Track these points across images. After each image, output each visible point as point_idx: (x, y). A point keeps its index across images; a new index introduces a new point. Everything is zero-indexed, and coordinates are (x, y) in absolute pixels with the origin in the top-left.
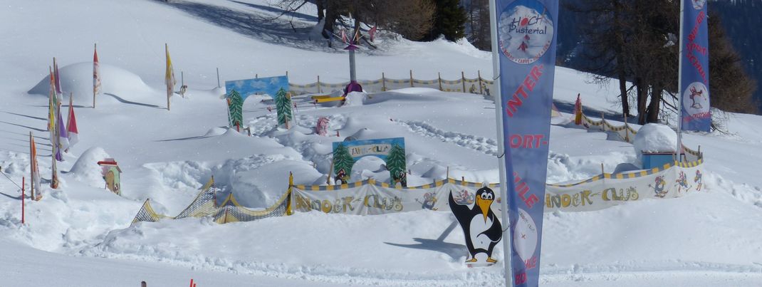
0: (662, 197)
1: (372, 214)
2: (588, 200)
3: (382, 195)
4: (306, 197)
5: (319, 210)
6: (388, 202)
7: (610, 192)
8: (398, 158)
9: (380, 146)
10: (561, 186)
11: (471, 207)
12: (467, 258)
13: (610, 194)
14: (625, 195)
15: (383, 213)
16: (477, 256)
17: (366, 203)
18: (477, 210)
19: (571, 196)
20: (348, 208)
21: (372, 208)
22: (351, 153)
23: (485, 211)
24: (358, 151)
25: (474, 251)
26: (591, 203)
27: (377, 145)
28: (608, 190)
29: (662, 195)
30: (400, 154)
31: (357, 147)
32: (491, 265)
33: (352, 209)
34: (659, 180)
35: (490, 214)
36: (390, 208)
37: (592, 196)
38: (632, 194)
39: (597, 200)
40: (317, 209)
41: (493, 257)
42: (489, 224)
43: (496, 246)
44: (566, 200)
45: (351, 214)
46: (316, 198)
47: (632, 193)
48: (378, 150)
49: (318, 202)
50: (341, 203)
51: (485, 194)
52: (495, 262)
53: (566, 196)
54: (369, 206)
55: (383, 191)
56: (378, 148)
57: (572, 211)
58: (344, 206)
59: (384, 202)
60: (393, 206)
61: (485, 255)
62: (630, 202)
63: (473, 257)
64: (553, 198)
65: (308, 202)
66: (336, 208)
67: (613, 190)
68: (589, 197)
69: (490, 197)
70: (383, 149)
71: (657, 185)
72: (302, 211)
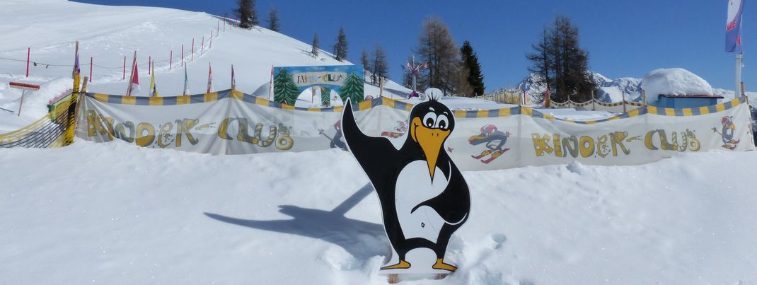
0: (732, 148)
1: (233, 153)
2: (622, 146)
3: (255, 118)
4: (106, 115)
5: (129, 140)
6: (266, 134)
7: (656, 135)
8: (354, 90)
9: (332, 74)
10: (576, 122)
11: (398, 144)
12: (388, 260)
13: (656, 140)
14: (680, 142)
15: (255, 152)
16: (411, 255)
17: (223, 132)
18: (413, 151)
19: (596, 140)
20: (185, 140)
21: (235, 142)
22: (295, 80)
23: (432, 154)
24: (304, 79)
25: (403, 245)
26: (627, 153)
27: (329, 73)
28: (654, 132)
29: (733, 145)
30: (358, 85)
31: (304, 74)
32: (443, 276)
33: (194, 142)
34: (727, 122)
35: (444, 161)
36: (268, 144)
37: (629, 141)
38: (689, 142)
39: (637, 147)
40: (124, 138)
41: (449, 257)
42: (441, 183)
43: (456, 233)
44: (587, 145)
45: (188, 150)
46: (127, 117)
47: (690, 140)
48: (330, 79)
49: (129, 125)
50: (174, 132)
51: (431, 115)
52: (454, 269)
53: (587, 139)
54: (229, 138)
55: (257, 111)
56: (329, 76)
57: (597, 164)
58: (179, 136)
59: (258, 131)
60: (273, 139)
61: (429, 255)
62: (688, 154)
63: (402, 258)
64: (565, 142)
65: (110, 125)
66: (163, 139)
67: (662, 133)
68: (624, 142)
69: (442, 123)
70: (336, 79)
71: (725, 130)
72: (98, 141)
